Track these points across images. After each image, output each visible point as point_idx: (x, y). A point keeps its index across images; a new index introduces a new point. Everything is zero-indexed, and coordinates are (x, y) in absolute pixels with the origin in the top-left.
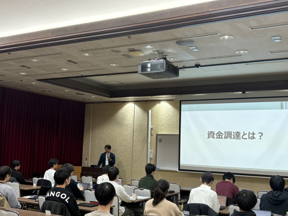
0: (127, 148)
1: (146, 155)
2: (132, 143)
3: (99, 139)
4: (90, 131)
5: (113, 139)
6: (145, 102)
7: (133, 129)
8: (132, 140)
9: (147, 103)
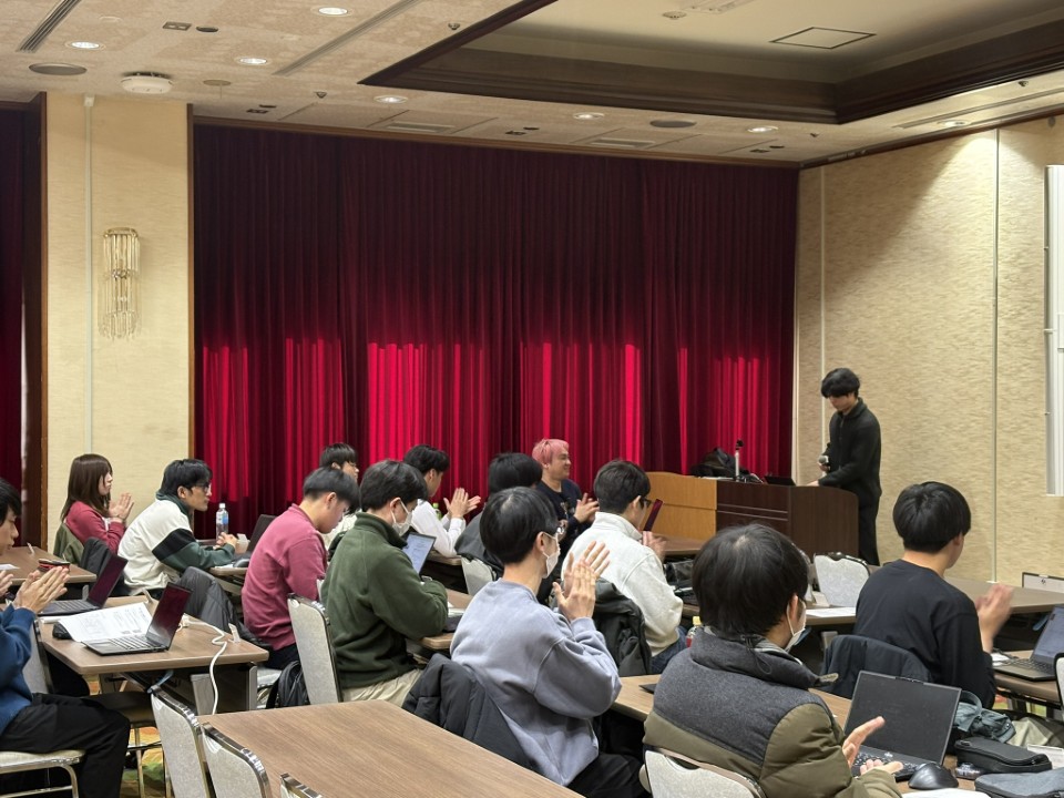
0: (972, 385)
1: (1044, 418)
2: (990, 356)
3: (857, 343)
4: (819, 305)
5: (909, 338)
6: (1046, 121)
7: (992, 277)
8: (991, 340)
9: (1052, 124)
